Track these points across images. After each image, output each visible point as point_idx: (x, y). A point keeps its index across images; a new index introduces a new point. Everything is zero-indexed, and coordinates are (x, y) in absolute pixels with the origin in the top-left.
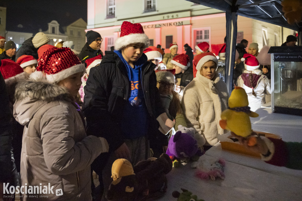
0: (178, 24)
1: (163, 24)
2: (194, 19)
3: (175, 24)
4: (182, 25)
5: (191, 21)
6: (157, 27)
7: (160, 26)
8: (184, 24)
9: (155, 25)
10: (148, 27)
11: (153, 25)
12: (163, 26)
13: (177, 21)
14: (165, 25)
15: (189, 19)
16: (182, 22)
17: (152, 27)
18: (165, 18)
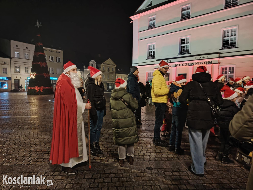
0: (208, 63)
1: (195, 63)
2: (221, 59)
3: (206, 63)
4: (212, 63)
5: (219, 60)
6: (190, 65)
7: (192, 64)
8: (213, 63)
9: (189, 64)
10: (182, 65)
11: (187, 64)
12: (195, 64)
13: (208, 60)
14: (197, 64)
15: (218, 59)
16: (212, 62)
17: (186, 65)
18: (197, 59)
